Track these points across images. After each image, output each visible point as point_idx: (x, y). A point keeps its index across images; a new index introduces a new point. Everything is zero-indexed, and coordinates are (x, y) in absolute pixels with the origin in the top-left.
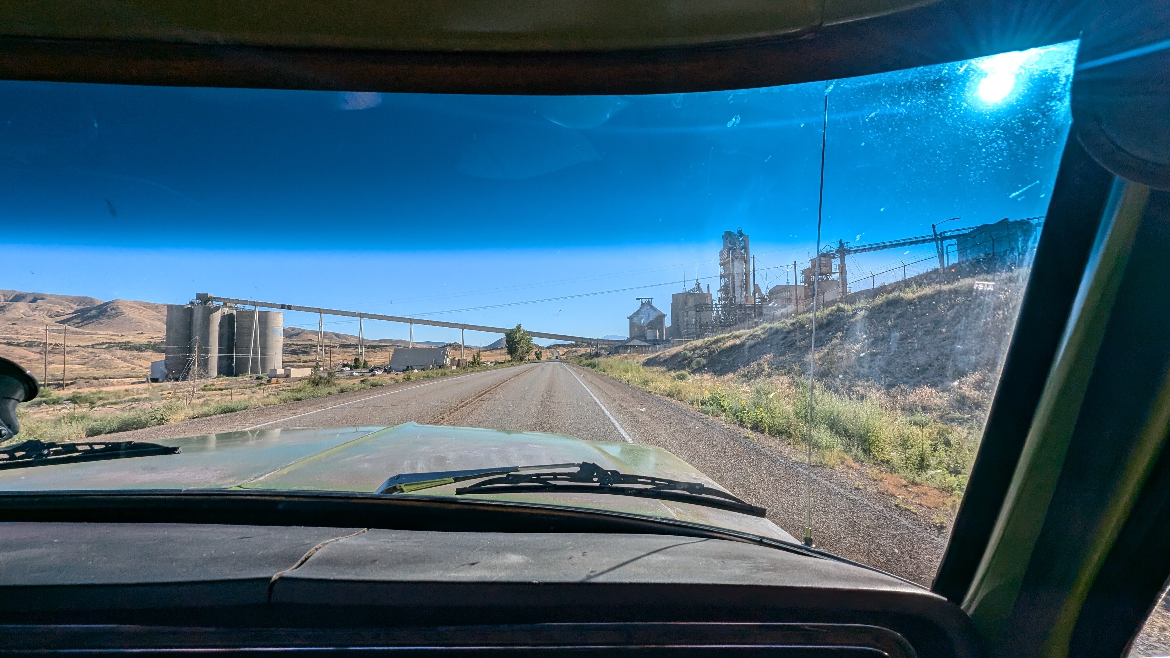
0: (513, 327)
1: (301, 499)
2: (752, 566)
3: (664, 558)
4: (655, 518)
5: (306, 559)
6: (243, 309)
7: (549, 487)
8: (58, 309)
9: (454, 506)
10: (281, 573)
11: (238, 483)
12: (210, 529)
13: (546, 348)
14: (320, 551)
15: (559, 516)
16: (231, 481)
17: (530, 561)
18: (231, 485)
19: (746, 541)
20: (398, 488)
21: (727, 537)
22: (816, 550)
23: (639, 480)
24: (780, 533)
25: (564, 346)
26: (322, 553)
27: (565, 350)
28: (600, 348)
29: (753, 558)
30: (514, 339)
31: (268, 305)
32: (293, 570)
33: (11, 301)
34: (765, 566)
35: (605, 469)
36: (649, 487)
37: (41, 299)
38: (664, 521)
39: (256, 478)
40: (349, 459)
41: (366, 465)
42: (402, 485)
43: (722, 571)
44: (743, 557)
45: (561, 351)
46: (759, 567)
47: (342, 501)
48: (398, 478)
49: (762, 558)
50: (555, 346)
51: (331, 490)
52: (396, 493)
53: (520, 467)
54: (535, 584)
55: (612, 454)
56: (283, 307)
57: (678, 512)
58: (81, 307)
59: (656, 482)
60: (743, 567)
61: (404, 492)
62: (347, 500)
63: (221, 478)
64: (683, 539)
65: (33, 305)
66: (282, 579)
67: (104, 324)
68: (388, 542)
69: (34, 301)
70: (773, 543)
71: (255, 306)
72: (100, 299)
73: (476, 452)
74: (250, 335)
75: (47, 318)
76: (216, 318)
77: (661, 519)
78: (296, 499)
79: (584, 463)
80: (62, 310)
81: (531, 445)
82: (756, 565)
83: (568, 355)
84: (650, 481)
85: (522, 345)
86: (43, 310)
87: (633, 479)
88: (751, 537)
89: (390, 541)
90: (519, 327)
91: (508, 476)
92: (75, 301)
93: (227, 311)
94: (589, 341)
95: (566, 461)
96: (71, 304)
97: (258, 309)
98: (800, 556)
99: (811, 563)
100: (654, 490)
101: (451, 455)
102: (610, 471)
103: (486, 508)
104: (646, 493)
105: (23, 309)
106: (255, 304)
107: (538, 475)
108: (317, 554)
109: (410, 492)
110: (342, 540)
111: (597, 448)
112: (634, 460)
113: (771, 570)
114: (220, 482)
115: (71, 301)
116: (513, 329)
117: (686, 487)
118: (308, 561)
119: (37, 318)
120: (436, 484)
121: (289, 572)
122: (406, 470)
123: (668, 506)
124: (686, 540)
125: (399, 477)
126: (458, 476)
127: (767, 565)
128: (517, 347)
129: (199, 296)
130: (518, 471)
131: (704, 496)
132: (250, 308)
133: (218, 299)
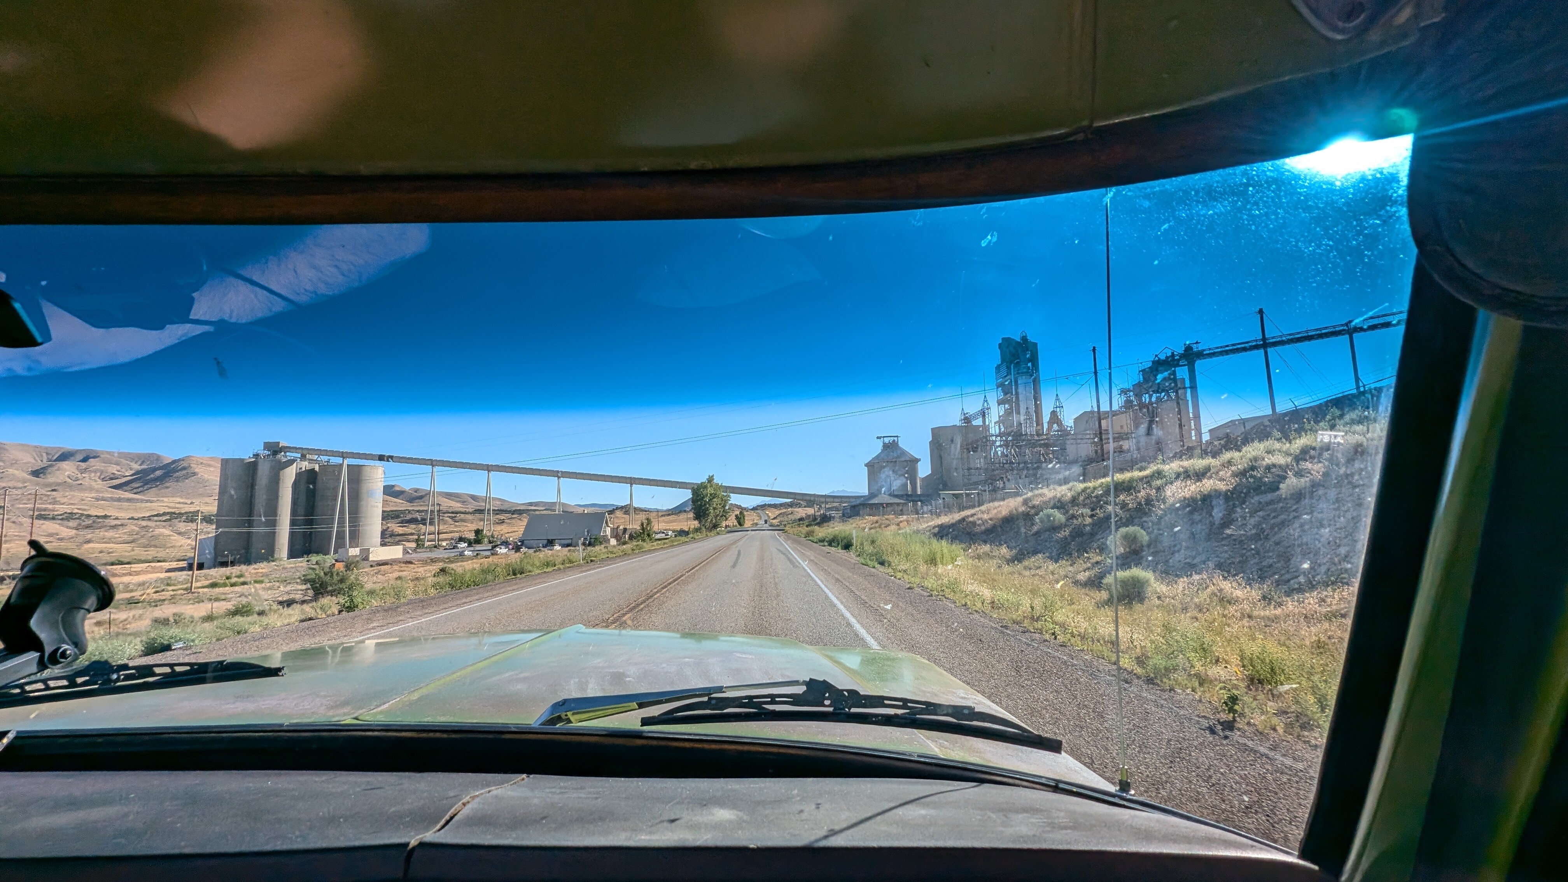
0: (704, 479)
1: (438, 735)
2: (1044, 822)
3: (923, 812)
4: (910, 755)
5: (452, 818)
6: (328, 462)
7: (765, 714)
8: (113, 469)
9: (639, 742)
10: (421, 836)
11: (353, 713)
12: (324, 778)
13: (752, 510)
14: (469, 806)
15: (779, 754)
16: (344, 711)
17: (745, 817)
18: (345, 717)
19: (1038, 786)
20: (564, 717)
21: (1017, 782)
22: (1134, 798)
23: (886, 702)
24: (1085, 775)
25: (775, 506)
26: (472, 809)
27: (778, 512)
28: (829, 508)
29: (1046, 811)
30: (704, 497)
31: (361, 456)
32: (435, 832)
33: (55, 460)
34: (1063, 822)
35: (840, 688)
36: (900, 712)
37: (94, 457)
38: (922, 760)
39: (378, 706)
40: (498, 677)
41: (520, 686)
42: (569, 714)
43: (1003, 829)
44: (1032, 810)
45: (772, 513)
46: (1054, 823)
47: (491, 736)
48: (564, 704)
49: (1059, 810)
50: (763, 507)
51: (475, 721)
52: (561, 724)
53: (725, 687)
54: (753, 850)
55: (848, 665)
56: (381, 458)
57: (941, 746)
58: (144, 467)
59: (909, 704)
60: (1032, 823)
61: (572, 723)
62: (498, 736)
63: (332, 708)
64: (949, 785)
65: (83, 464)
66: (422, 845)
67: (170, 489)
68: (555, 793)
69: (85, 460)
70: (1074, 789)
71: (344, 458)
72: (169, 455)
73: (664, 665)
74: (336, 500)
75: (100, 482)
76: (289, 475)
77: (919, 756)
78: (431, 735)
79: (811, 679)
80: (118, 471)
81: (738, 655)
82: (1050, 821)
83: (782, 519)
84: (901, 703)
85: (715, 506)
86: (95, 472)
87: (878, 701)
88: (1043, 781)
89: (558, 791)
90: (710, 479)
91: (710, 699)
92: (136, 459)
93: (305, 465)
94: (812, 499)
95: (788, 676)
96: (132, 464)
97: (346, 462)
98: (1111, 807)
99: (1127, 817)
100: (907, 716)
101: (632, 670)
102: (847, 691)
103: (681, 744)
104: (896, 720)
105: (69, 471)
106: (343, 455)
107: (751, 698)
108: (466, 811)
109: (579, 722)
110: (496, 791)
111: (827, 656)
112: (879, 673)
113: (1070, 828)
114: (331, 713)
115: (132, 460)
116: (702, 483)
117: (950, 711)
118: (454, 820)
119: (86, 482)
120: (614, 711)
121: (430, 836)
122: (573, 692)
123: (928, 738)
124: (954, 786)
125: (565, 702)
126: (644, 700)
127: (1065, 820)
128: (707, 509)
129: (267, 446)
130: (724, 692)
131: (975, 723)
132: (338, 460)
133: (295, 449)
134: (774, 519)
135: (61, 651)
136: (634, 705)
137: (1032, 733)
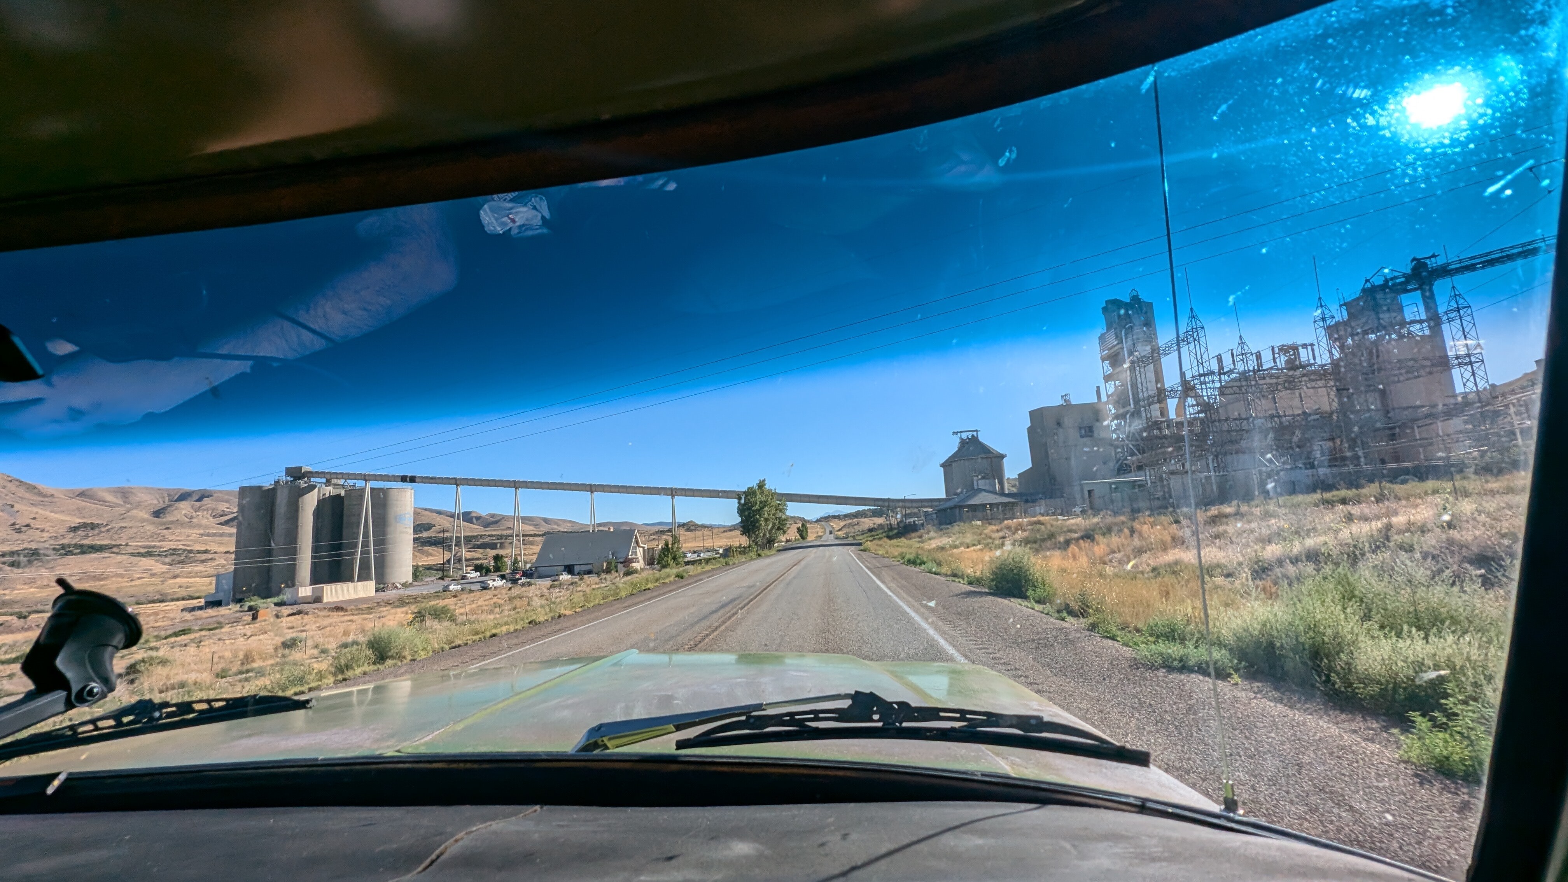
0: (751, 485)
1: (468, 765)
2: (1131, 853)
4: (973, 774)
5: (438, 857)
6: (352, 486)
7: (811, 732)
9: (674, 767)
11: (397, 746)
14: (460, 843)
15: (836, 777)
16: (389, 743)
17: (766, 852)
18: (388, 750)
19: (1124, 807)
20: (600, 743)
21: (1100, 802)
22: (1245, 819)
23: (942, 714)
24: (1182, 792)
26: (461, 847)
29: (1134, 837)
30: (752, 507)
31: (381, 478)
34: (1155, 852)
35: (889, 700)
36: (957, 725)
38: (988, 779)
39: (421, 738)
40: (544, 705)
41: (565, 713)
42: (605, 739)
43: (1079, 863)
44: (1114, 837)
45: (836, 525)
46: (1143, 854)
48: (599, 730)
49: (1148, 837)
50: (827, 518)
51: (514, 750)
52: (600, 751)
53: (766, 704)
56: (404, 479)
57: (1013, 764)
59: (968, 716)
60: (1114, 854)
61: (609, 749)
64: (1006, 807)
68: (562, 826)
70: (1170, 810)
71: (366, 481)
73: (715, 686)
74: (359, 522)
76: (310, 502)
77: (983, 775)
78: (462, 765)
79: (856, 692)
82: (1138, 850)
84: (958, 715)
85: (766, 516)
87: (933, 713)
88: (1129, 800)
89: (567, 823)
90: (761, 485)
91: (749, 717)
93: (329, 491)
97: (369, 485)
98: (1216, 831)
99: (1238, 844)
100: (965, 729)
101: (682, 693)
102: (896, 703)
103: (720, 769)
104: (953, 734)
106: (365, 478)
107: (792, 714)
109: (617, 748)
110: (497, 826)
111: (891, 671)
113: (1164, 859)
116: (750, 490)
117: (1014, 722)
118: (439, 860)
120: (654, 734)
122: (618, 715)
123: (998, 755)
124: (1012, 808)
125: (600, 726)
126: (681, 722)
127: (1156, 850)
128: (758, 521)
129: (289, 471)
130: (764, 710)
131: (1045, 735)
132: (360, 484)
133: (318, 474)
134: (839, 530)
135: (88, 688)
136: (671, 727)
137: (1112, 744)
